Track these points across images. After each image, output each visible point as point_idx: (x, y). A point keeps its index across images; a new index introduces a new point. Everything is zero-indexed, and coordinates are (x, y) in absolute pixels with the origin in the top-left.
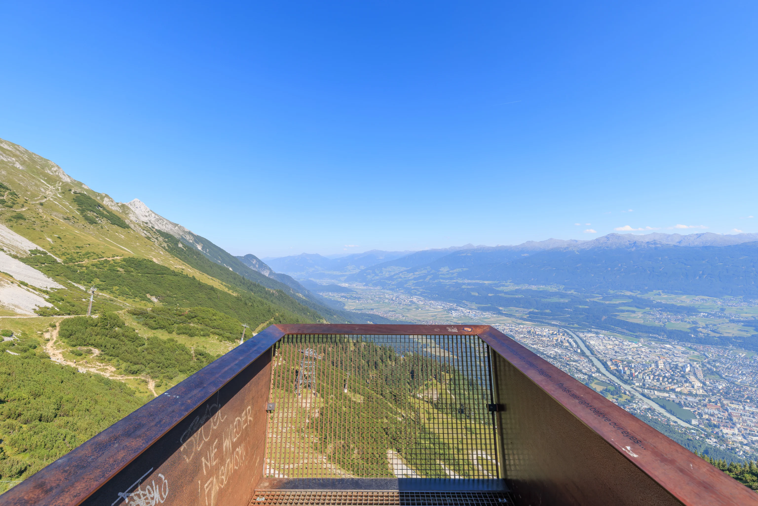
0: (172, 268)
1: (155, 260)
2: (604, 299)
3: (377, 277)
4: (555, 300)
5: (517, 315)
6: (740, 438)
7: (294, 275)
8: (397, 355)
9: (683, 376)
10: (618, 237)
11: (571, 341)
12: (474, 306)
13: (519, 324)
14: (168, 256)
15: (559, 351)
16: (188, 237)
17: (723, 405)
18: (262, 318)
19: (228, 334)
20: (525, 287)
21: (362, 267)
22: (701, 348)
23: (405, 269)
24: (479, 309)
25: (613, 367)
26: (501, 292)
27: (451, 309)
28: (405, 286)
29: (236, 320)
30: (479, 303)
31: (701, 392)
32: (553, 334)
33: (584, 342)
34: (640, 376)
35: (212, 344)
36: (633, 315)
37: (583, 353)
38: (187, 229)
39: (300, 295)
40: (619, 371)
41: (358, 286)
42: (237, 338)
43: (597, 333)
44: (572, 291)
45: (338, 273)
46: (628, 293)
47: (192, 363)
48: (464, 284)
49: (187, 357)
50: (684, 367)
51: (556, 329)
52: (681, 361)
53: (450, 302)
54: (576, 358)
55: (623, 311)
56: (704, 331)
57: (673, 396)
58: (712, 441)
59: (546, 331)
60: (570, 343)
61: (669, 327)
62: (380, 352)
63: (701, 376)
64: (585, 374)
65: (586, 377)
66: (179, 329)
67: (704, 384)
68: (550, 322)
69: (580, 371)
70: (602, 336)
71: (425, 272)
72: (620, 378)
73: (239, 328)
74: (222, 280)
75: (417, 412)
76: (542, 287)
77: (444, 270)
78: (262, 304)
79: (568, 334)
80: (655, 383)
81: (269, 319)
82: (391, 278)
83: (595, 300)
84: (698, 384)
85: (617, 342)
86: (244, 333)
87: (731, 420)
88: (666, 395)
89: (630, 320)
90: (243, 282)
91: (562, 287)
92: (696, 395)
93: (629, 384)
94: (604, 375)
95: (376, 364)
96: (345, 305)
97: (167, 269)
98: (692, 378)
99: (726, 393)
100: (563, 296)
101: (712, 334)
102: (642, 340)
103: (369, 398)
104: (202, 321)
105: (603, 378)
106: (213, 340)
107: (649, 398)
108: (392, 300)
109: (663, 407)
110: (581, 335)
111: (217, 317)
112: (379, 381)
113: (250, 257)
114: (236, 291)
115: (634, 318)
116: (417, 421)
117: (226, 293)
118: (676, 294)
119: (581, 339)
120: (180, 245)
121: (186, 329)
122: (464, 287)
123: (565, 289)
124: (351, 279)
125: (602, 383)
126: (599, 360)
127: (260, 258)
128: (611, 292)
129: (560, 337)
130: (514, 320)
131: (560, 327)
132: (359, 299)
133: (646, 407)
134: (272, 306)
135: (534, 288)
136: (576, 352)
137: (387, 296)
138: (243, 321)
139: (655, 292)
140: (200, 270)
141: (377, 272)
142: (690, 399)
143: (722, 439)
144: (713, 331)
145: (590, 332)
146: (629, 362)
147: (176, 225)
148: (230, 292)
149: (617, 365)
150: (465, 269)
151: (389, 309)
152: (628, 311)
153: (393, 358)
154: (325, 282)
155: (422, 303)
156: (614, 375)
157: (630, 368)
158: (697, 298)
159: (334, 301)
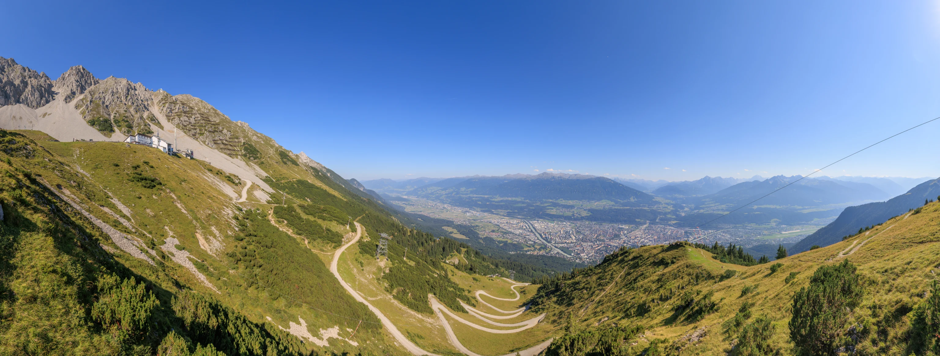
0: (316, 185)
1: (309, 181)
2: (541, 203)
3: (424, 193)
4: (520, 205)
5: (501, 214)
6: (586, 257)
7: (376, 190)
8: (435, 238)
9: (569, 236)
10: (547, 174)
11: (527, 225)
12: (479, 209)
13: (502, 219)
14: (315, 179)
15: (521, 231)
16: (324, 170)
17: (581, 244)
18: (359, 214)
19: (341, 221)
20: (506, 199)
21: (415, 187)
22: (575, 222)
23: (440, 188)
24: (481, 211)
25: (544, 236)
26: (494, 201)
27: (466, 212)
28: (440, 198)
29: (345, 214)
30: (482, 208)
31: (575, 241)
32: (518, 223)
33: (532, 225)
34: (554, 239)
35: (334, 226)
36: (552, 211)
37: (532, 231)
38: (323, 165)
39: (380, 202)
40: (546, 238)
41: (413, 198)
42: (346, 224)
43: (538, 221)
44: (528, 200)
45: (402, 190)
46: (551, 201)
47: (324, 234)
48: (474, 197)
49: (322, 230)
50: (570, 231)
51: (520, 220)
52: (568, 229)
53: (466, 207)
54: (529, 234)
55: (548, 209)
56: (576, 215)
57: (566, 245)
58: (577, 261)
59: (515, 221)
60: (526, 227)
61: (565, 215)
62: (425, 237)
63: (575, 234)
64: (533, 241)
65: (533, 243)
66: (318, 216)
67: (576, 237)
68: (517, 216)
69: (530, 240)
70: (540, 222)
71: (452, 190)
72: (547, 241)
73: (347, 218)
74: (339, 192)
75: (446, 271)
76: (514, 199)
77: (463, 189)
78: (359, 206)
79: (525, 222)
80: (560, 241)
81: (363, 214)
82: (432, 194)
83: (538, 204)
84: (574, 238)
85: (546, 224)
86: (349, 221)
87: (583, 250)
88: (563, 245)
89: (551, 213)
90: (349, 194)
91: (523, 198)
92: (573, 243)
93: (550, 243)
94: (540, 240)
95: (422, 244)
96: (405, 208)
97: (314, 185)
98: (572, 236)
99: (582, 239)
100: (523, 203)
101: (579, 216)
102: (555, 222)
103: (418, 263)
104: (329, 213)
105: (540, 242)
106: (334, 223)
107: (557, 248)
108: (433, 206)
109: (562, 251)
110: (531, 222)
111: (336, 212)
112: (424, 254)
113: (353, 180)
114: (346, 198)
115: (553, 212)
116: (446, 276)
117: (341, 199)
118: (568, 200)
119: (531, 224)
120: (320, 174)
121: (322, 216)
122: (473, 199)
123: (525, 199)
124: (408, 194)
125: (540, 244)
126: (538, 233)
127: (358, 180)
128: (544, 200)
129: (522, 224)
130: (500, 216)
131: (522, 219)
132: (413, 205)
133: (556, 252)
134: (365, 207)
135: (510, 199)
136: (529, 231)
137: (429, 204)
138: (349, 215)
139: (561, 199)
140: (329, 186)
141: (424, 190)
142: (571, 245)
143: (581, 259)
144: (579, 215)
145: (535, 220)
146: (550, 233)
147: (318, 163)
148: (343, 199)
149: (545, 235)
150: (474, 189)
151: (430, 211)
152: (550, 209)
153: (433, 240)
154: (394, 195)
155: (449, 208)
156: (544, 239)
157: (551, 235)
158: (574, 201)
159: (399, 206)
